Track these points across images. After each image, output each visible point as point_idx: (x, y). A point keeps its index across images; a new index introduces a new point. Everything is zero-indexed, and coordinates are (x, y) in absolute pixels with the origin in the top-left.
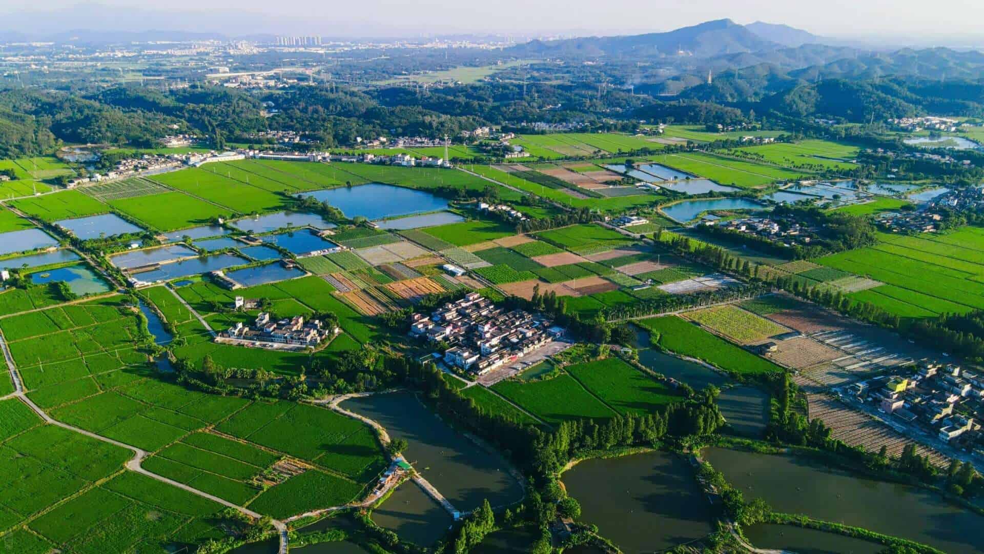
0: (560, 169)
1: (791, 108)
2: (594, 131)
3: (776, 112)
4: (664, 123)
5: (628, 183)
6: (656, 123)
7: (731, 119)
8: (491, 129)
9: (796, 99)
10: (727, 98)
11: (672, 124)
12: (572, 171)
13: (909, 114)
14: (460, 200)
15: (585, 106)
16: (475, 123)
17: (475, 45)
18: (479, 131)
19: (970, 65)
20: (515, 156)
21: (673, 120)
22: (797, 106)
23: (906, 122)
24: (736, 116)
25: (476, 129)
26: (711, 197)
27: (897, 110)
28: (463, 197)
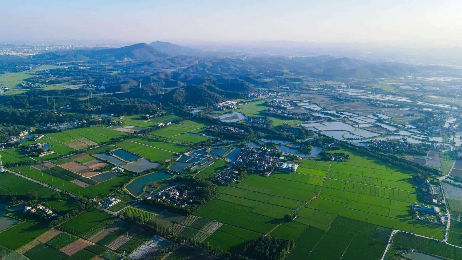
0: (72, 163)
1: (177, 101)
2: (88, 126)
3: (170, 103)
4: (122, 115)
5: (108, 169)
6: (119, 116)
7: (152, 111)
8: (29, 132)
9: (178, 96)
10: (149, 94)
11: (126, 115)
12: (78, 163)
13: (220, 101)
14: (13, 204)
15: (82, 108)
16: (19, 130)
17: (15, 53)
18: (22, 134)
19: (238, 66)
20: (46, 154)
21: (126, 113)
22: (178, 100)
23: (220, 105)
24: (154, 108)
25: (20, 133)
26: (148, 173)
27: (215, 99)
28: (15, 201)
